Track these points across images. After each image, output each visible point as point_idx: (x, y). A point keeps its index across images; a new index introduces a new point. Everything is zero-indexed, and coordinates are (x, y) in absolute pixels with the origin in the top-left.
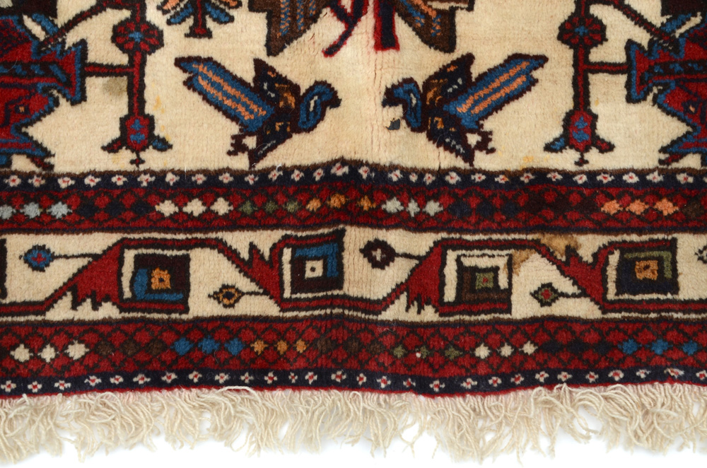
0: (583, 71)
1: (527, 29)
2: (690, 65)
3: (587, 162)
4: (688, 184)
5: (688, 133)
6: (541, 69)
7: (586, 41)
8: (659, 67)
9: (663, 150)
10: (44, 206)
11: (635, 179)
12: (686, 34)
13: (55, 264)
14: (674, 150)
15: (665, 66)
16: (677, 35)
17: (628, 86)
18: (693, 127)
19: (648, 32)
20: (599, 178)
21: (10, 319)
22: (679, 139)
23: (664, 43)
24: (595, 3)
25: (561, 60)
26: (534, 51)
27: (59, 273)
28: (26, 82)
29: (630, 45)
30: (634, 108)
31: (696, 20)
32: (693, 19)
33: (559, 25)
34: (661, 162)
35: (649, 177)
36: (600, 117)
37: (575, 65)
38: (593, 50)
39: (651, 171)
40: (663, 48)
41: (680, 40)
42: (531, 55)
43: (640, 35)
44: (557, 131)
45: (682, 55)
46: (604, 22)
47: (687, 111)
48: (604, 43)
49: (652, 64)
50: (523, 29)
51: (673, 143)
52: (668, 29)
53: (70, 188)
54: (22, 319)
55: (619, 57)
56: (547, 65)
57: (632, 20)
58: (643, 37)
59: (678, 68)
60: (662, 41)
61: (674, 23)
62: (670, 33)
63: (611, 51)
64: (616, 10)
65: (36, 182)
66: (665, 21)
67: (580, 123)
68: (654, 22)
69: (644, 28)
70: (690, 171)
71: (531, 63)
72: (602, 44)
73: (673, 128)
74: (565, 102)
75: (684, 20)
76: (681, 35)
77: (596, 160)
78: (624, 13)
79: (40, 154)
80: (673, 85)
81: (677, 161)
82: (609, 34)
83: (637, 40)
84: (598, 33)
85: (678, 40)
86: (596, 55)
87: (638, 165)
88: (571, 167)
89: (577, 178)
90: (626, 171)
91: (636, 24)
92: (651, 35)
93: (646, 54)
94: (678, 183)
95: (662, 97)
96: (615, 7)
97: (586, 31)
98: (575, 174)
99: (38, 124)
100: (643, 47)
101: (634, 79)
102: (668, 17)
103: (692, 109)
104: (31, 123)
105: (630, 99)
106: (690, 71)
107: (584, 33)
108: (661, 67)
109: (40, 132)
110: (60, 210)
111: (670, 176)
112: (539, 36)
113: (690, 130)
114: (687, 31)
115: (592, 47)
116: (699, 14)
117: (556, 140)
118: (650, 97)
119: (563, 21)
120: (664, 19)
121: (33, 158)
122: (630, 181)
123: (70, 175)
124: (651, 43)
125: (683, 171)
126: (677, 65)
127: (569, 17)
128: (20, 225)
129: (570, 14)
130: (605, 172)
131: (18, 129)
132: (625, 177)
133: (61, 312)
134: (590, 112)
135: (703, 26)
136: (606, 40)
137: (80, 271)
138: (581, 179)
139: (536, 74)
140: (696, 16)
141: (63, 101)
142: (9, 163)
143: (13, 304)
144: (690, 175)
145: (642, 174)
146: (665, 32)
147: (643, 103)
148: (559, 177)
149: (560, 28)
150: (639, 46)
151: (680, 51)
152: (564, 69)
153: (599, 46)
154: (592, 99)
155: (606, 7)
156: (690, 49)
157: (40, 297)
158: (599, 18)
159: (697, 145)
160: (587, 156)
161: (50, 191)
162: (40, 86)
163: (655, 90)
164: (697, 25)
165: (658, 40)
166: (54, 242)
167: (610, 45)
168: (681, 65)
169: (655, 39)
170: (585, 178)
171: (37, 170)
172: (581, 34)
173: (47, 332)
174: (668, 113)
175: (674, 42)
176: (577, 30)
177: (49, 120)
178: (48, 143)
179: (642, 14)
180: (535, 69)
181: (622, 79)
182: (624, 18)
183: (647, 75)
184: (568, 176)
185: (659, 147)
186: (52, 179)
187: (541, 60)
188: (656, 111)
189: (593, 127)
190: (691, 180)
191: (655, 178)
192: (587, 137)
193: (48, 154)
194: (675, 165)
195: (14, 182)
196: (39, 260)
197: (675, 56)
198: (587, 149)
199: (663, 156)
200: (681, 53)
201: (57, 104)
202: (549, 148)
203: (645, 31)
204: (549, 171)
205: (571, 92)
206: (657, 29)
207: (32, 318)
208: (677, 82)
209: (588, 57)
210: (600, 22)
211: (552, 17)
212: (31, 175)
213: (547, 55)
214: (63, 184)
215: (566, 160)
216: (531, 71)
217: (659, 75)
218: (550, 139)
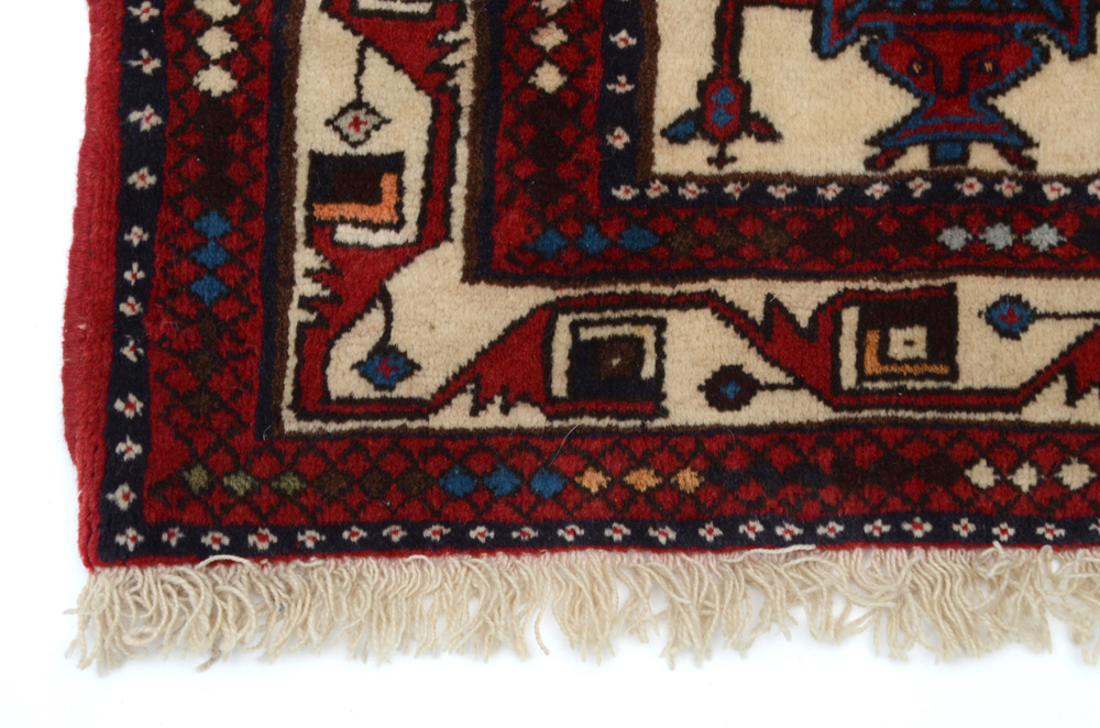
10: (1020, 230)
13: (1037, 328)
21: (964, 416)
27: (1044, 344)
28: (996, 22)
53: (1063, 200)
54: (982, 417)
65: (1007, 189)
79: (1014, 143)
99: (1014, 93)
104: (1003, 91)
109: (1016, 105)
110: (1045, 237)
121: (1004, 150)
123: (1063, 179)
128: (982, 261)
131: (982, 100)
133: (1048, 408)
137: (1082, 341)
141: (1056, 53)
142: (965, 157)
143: (969, 391)
157: (1012, 383)
161: (1029, 205)
162: (1019, 27)
166: (1036, 291)
171: (1009, 169)
173: (1025, 441)
177: (1031, 86)
178: (1028, 125)
186: (1033, 184)
193: (1029, 143)
195: (971, 188)
196: (1010, 319)
201: (1046, 57)
207: (999, 416)
212: (999, 177)
214: (1052, 193)
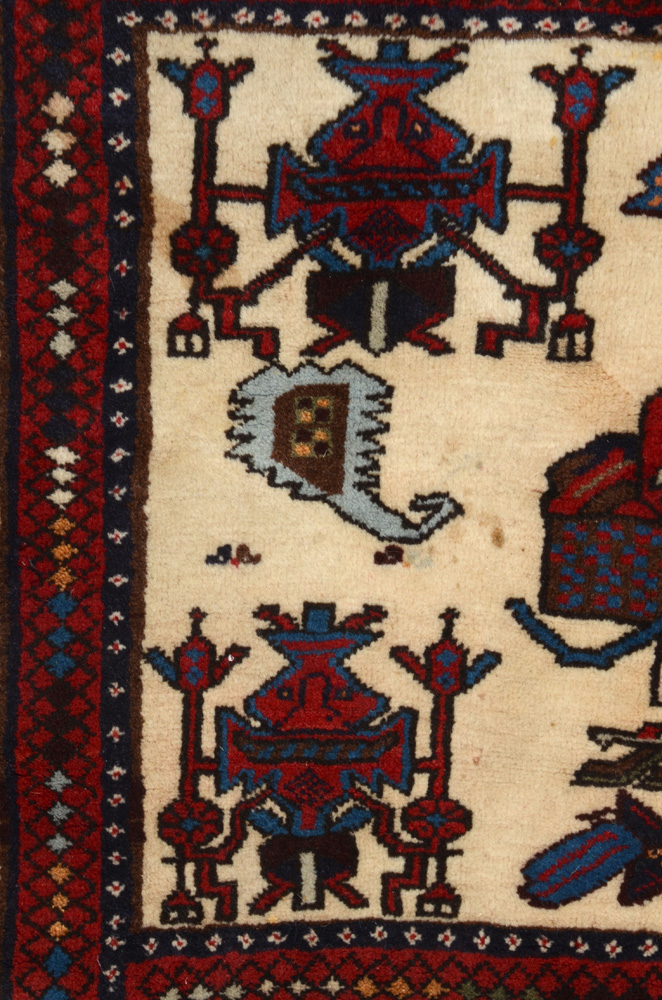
0: (570, 191)
1: (649, 255)
2: (419, 193)
3: (574, 51)
4: (430, 14)
5: (425, 92)
6: (632, 195)
7: (564, 234)
8: (463, 192)
9: (462, 67)
11: (503, 23)
12: (422, 238)
14: (447, 66)
15: (454, 193)
16: (435, 237)
17: (507, 166)
18: (418, 101)
19: (475, 244)
20: (556, 26)
22: (438, 83)
23: (454, 227)
24: (549, 287)
25: (601, 208)
26: (640, 221)
29: (500, 226)
30: (500, 132)
31: (409, 257)
32: (414, 260)
33: (601, 259)
34: (466, 49)
35: (483, 25)
36: (549, 120)
37: (581, 199)
38: (553, 220)
39: (481, 35)
40: (455, 219)
41: (431, 230)
42: (644, 216)
43: (486, 240)
44: (614, 99)
45: (429, 208)
46: (536, 261)
47: (425, 125)
48: (537, 230)
49: (471, 197)
50: (654, 255)
51: (447, 78)
52: (447, 246)
55: (517, 209)
56: (622, 200)
57: (496, 262)
58: (483, 236)
59: (436, 190)
60: (457, 229)
61: (438, 254)
62: (445, 240)
63: (528, 218)
64: (518, 277)
66: (451, 258)
67: (579, 110)
68: (467, 257)
69: (480, 249)
70: (426, 33)
71: (646, 203)
72: (542, 229)
73: (447, 100)
74: (601, 145)
75: (425, 257)
76: (429, 237)
77: (559, 54)
78: (507, 272)
80: (444, 165)
81: (443, 50)
82: (531, 243)
83: (491, 233)
84: (546, 245)
85: (435, 231)
86: (550, 213)
87: (498, 45)
88: (599, 44)
89: (590, 26)
90: (517, 35)
91: (492, 256)
92: (471, 240)
93: (480, 211)
94: (443, 16)
95: (460, 147)
96: (520, 281)
97: (563, 248)
98: (592, 33)
100: (483, 222)
101: (499, 175)
102: (446, 264)
103: (419, 128)
105: (505, 145)
106: (421, 185)
107: (566, 246)
108: (460, 192)
111: (454, 28)
112: (631, 243)
113: (422, 97)
114: (421, 242)
115: (556, 225)
116: (405, 266)
117: (616, 86)
118: (477, 147)
119: (596, 264)
120: (452, 261)
122: (512, 20)
124: (472, 228)
125: (435, 35)
126: (437, 194)
127: (586, 269)
129: (585, 273)
130: (547, 36)
132: (518, 26)
134: (564, 128)
135: (400, 248)
136: (534, 234)
138: (583, 24)
139: (639, 187)
140: (409, 263)
144: (426, 28)
145: (494, 32)
146: (451, 242)
147: (488, 139)
148: (616, 28)
149: (600, 254)
150: (488, 225)
151: (433, 213)
152: (598, 194)
153: (545, 226)
154: (560, 147)
155: (533, 282)
156: (418, 216)
158: (543, 267)
159: (413, 73)
160: (573, 60)
163: (469, 157)
164: (407, 249)
165: (462, 230)
167: (529, 227)
168: (432, 193)
169: (466, 233)
170: (578, 26)
172: (570, 245)
174: (452, 123)
175: (440, 228)
176: (576, 250)
179: (482, 270)
180: (640, 195)
181: (515, 177)
182: (508, 266)
183: (480, 180)
184: (603, 30)
185: (468, 72)
187: (631, 207)
188: (469, 128)
189: (560, 105)
190: (425, 20)
191: (475, 25)
192: (571, 89)
194: (446, 43)
197: (439, 207)
198: (572, 70)
199: (462, 57)
200: (432, 210)
202: (627, 74)
203: (479, 245)
204: (633, 38)
205: (591, 160)
206: (462, 246)
208: (438, 169)
209: (563, 210)
210: (542, 261)
211: (611, 271)
213: (621, 215)
215: (605, 54)
216: (647, 192)
217: (463, 181)
218: (627, 88)
